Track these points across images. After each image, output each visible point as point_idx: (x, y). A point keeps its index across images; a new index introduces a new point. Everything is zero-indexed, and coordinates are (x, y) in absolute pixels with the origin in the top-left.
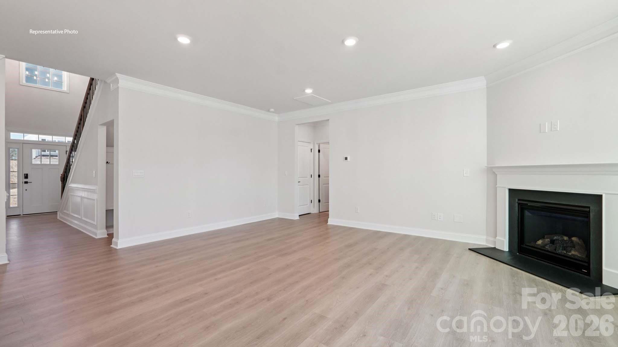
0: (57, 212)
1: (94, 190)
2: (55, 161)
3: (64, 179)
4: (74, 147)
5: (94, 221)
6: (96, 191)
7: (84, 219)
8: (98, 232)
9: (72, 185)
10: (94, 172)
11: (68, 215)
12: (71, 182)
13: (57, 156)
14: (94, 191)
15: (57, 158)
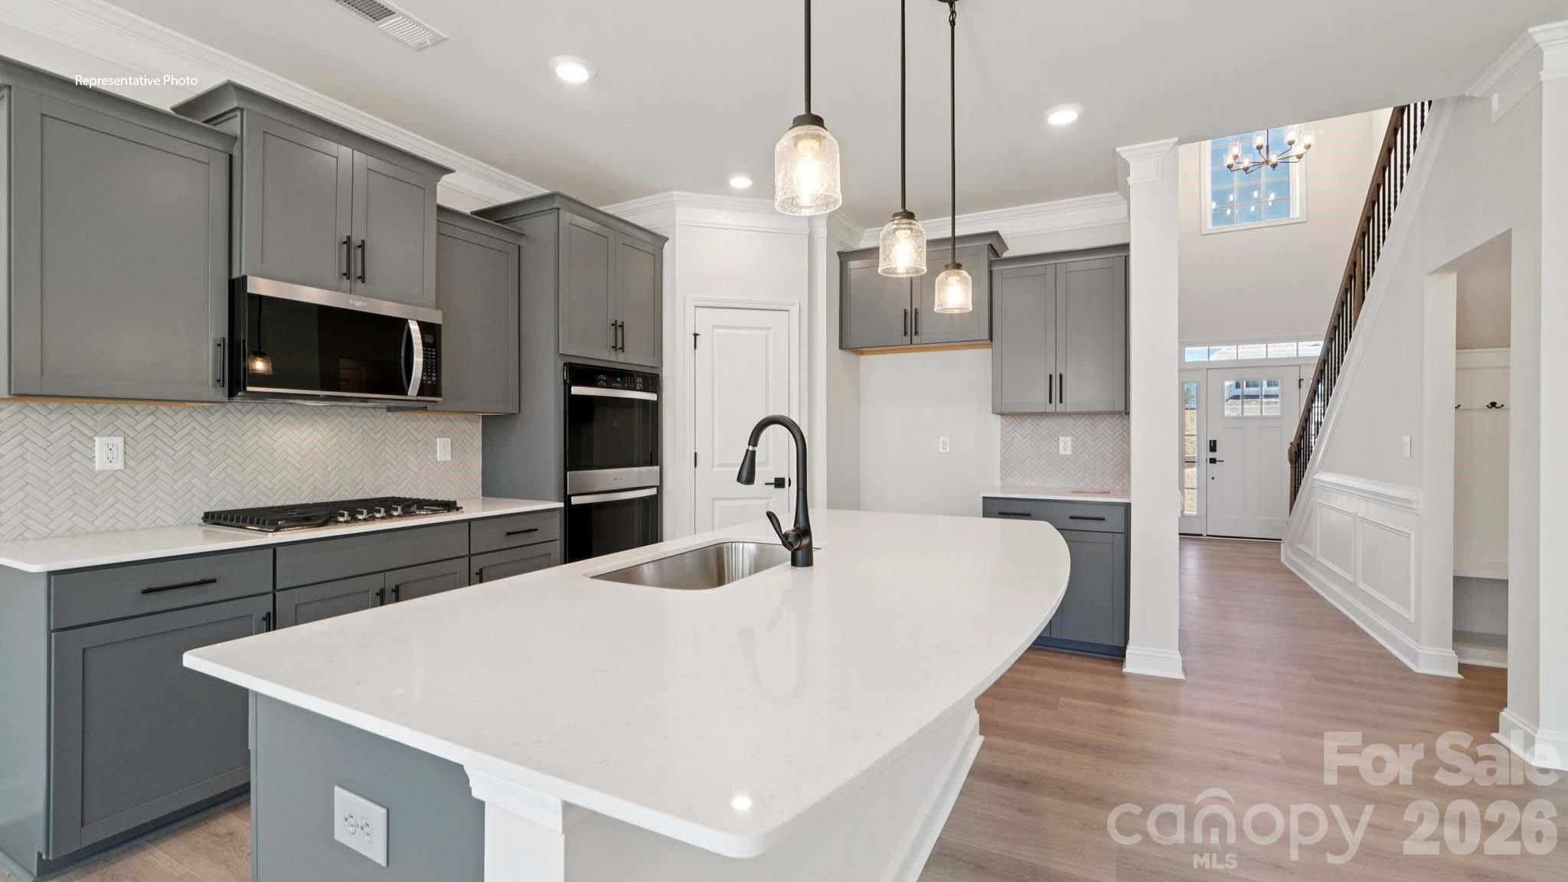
0: (1281, 540)
1: (1409, 501)
2: (1272, 409)
3: (1300, 456)
4: (1327, 370)
5: (1407, 607)
6: (1414, 506)
7: (1363, 586)
8: (1425, 650)
9: (1323, 476)
10: (1407, 439)
11: (1311, 560)
12: (1320, 467)
13: (1276, 396)
14: (1409, 506)
15: (1277, 400)
